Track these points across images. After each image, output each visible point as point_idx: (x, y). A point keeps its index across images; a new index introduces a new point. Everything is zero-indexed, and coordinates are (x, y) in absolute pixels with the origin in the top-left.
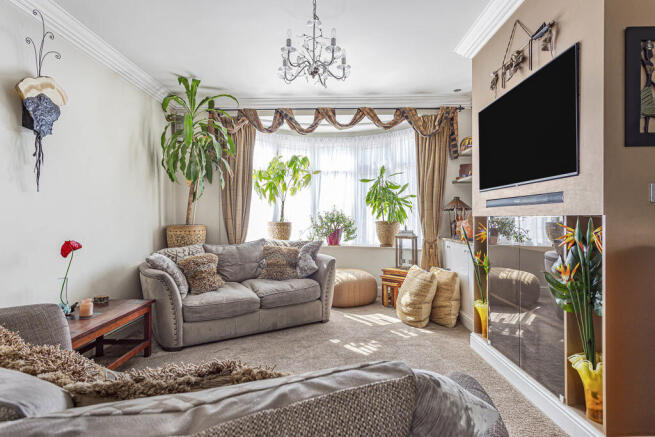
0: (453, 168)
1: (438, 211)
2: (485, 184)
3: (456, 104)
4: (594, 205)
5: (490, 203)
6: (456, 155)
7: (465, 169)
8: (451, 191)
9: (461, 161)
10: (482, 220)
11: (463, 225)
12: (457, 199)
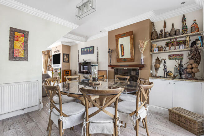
0: (49, 60)
1: (47, 66)
2: (53, 64)
3: (50, 50)
4: (61, 67)
5: (54, 66)
6: (50, 58)
7: (51, 60)
8: (49, 64)
9: (50, 59)
10: (53, 68)
11: (51, 69)
12: (50, 65)
